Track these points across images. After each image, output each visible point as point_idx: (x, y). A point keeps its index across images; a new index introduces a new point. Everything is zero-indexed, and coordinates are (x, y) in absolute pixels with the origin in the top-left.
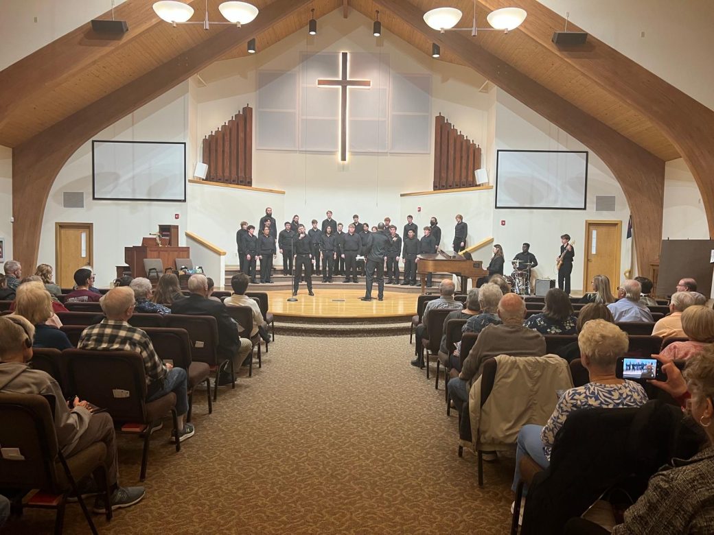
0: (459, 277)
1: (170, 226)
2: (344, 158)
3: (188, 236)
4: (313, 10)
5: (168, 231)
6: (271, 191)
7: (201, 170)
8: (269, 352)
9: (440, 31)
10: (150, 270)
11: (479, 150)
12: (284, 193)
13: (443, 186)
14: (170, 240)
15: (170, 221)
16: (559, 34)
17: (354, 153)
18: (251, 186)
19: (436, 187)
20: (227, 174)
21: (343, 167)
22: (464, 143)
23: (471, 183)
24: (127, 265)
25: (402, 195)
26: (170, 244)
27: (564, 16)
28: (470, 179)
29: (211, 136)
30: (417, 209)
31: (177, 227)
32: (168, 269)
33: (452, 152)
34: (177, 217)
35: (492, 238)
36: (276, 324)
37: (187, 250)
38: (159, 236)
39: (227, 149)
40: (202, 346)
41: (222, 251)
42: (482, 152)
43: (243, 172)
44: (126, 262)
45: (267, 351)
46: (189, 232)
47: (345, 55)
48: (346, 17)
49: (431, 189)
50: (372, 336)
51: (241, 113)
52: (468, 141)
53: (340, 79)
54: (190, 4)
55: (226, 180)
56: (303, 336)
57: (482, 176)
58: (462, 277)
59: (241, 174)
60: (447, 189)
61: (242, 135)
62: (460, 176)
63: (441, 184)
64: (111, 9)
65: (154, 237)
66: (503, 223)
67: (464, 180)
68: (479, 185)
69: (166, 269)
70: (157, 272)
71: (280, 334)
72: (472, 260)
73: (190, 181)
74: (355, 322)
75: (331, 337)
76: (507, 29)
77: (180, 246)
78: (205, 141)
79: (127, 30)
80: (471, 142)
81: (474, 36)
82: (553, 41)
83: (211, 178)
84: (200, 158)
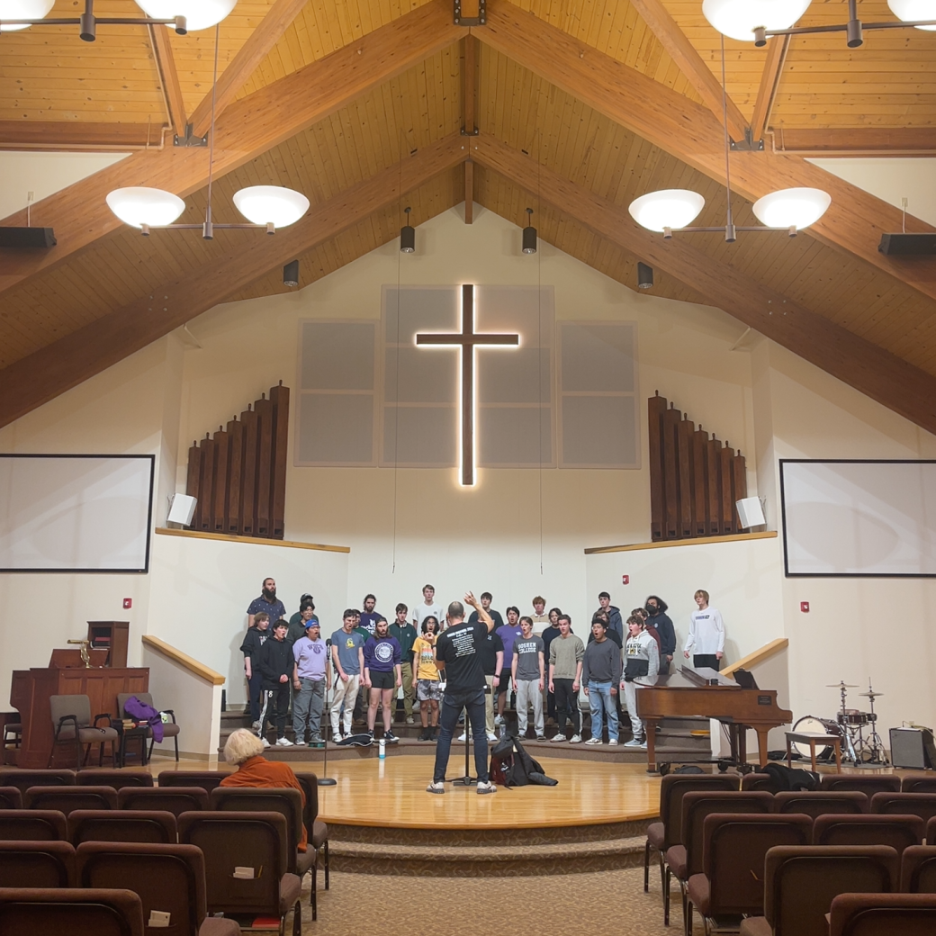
0: (727, 726)
1: (112, 623)
2: (468, 479)
3: (148, 643)
4: (407, 210)
5: (107, 635)
6: (322, 547)
7: (184, 507)
8: (319, 921)
9: (662, 234)
10: (63, 719)
11: (741, 460)
12: (347, 550)
13: (673, 533)
14: (109, 653)
15: (111, 613)
16: (892, 236)
18: (282, 539)
19: (658, 534)
20: (234, 514)
21: (467, 497)
22: (709, 448)
23: (730, 526)
24: (14, 710)
25: (588, 551)
26: (108, 660)
27: (899, 205)
28: (727, 517)
29: (205, 442)
30: (622, 580)
31: (125, 626)
32: (102, 716)
33: (685, 466)
34: (127, 604)
35: (783, 637)
36: (334, 845)
37: (143, 673)
38: (88, 646)
39: (236, 467)
40: (166, 923)
41: (215, 675)
42: (748, 464)
43: (267, 510)
44: (13, 704)
45: (314, 918)
46: (149, 634)
47: (468, 290)
48: (469, 220)
49: (649, 539)
50: (551, 874)
51: (267, 398)
52: (716, 443)
53: (460, 332)
54: (178, 195)
55: (232, 528)
56: (394, 874)
57: (750, 510)
58: (732, 726)
59: (263, 515)
60: (680, 538)
61: (267, 439)
62: (707, 511)
63: (668, 528)
64: (25, 207)
65: (77, 647)
66: (805, 607)
67: (714, 519)
68: (747, 531)
69: (98, 717)
70: (76, 724)
71: (342, 871)
72: (756, 687)
73: (159, 531)
74: (512, 838)
75: (460, 875)
76: (794, 227)
77: (128, 666)
78: (193, 452)
79: (55, 244)
80: (724, 446)
81: (731, 240)
82: (880, 250)
83: (202, 524)
84: (182, 486)
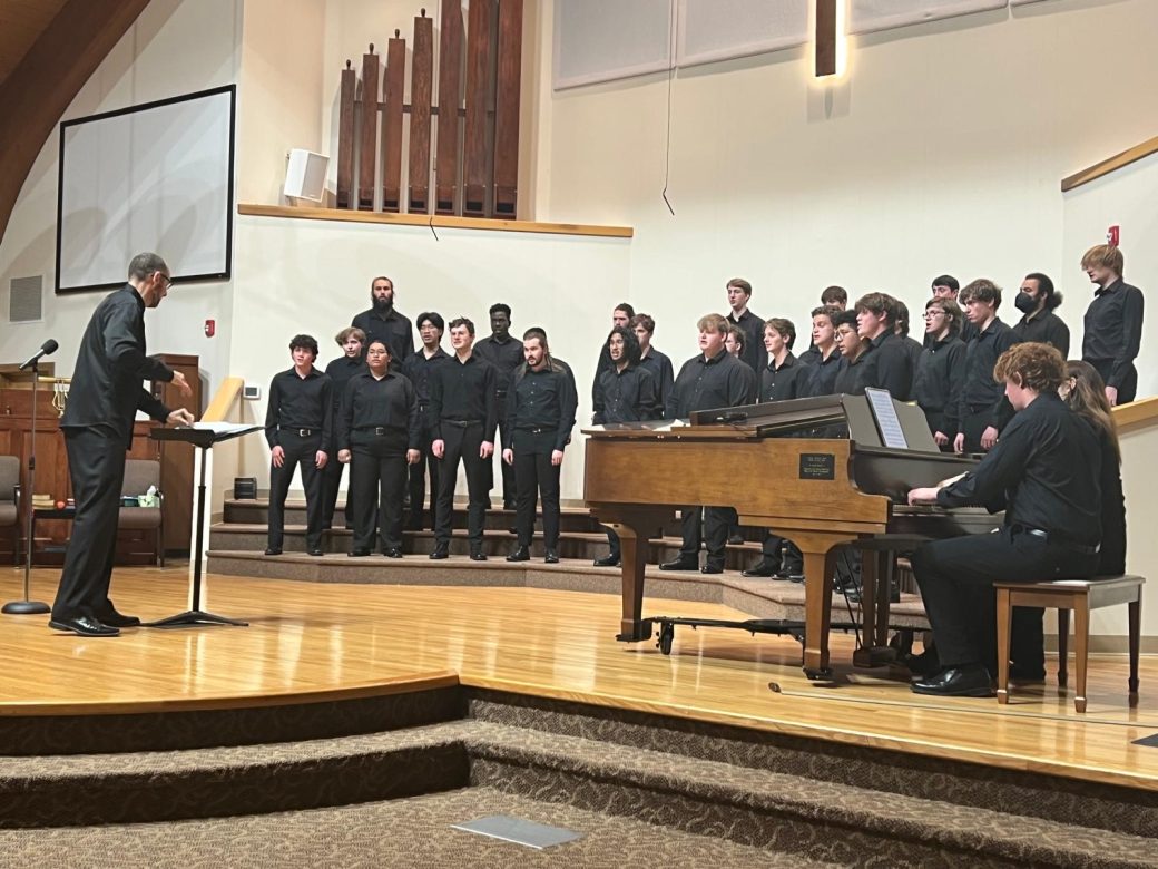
2: (825, 64)
12: (626, 234)
17: (869, 37)
21: (829, 104)
25: (1068, 185)
34: (210, 329)
43: (482, 172)
59: (476, 180)
73: (246, 210)
78: (344, 78)
